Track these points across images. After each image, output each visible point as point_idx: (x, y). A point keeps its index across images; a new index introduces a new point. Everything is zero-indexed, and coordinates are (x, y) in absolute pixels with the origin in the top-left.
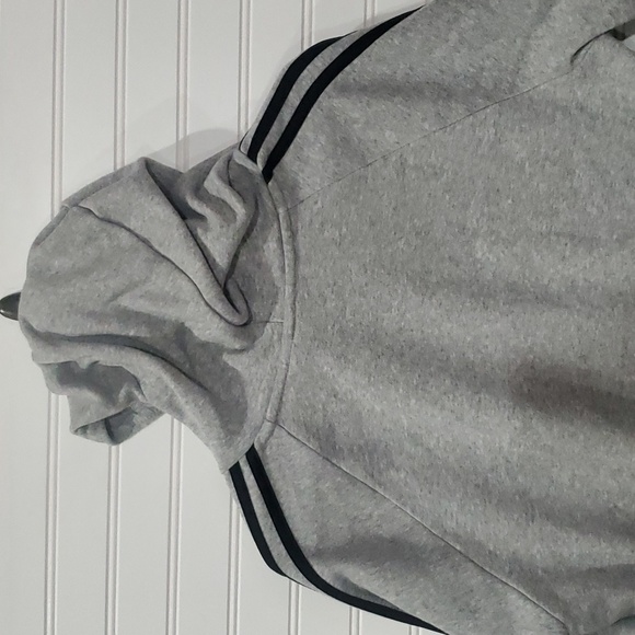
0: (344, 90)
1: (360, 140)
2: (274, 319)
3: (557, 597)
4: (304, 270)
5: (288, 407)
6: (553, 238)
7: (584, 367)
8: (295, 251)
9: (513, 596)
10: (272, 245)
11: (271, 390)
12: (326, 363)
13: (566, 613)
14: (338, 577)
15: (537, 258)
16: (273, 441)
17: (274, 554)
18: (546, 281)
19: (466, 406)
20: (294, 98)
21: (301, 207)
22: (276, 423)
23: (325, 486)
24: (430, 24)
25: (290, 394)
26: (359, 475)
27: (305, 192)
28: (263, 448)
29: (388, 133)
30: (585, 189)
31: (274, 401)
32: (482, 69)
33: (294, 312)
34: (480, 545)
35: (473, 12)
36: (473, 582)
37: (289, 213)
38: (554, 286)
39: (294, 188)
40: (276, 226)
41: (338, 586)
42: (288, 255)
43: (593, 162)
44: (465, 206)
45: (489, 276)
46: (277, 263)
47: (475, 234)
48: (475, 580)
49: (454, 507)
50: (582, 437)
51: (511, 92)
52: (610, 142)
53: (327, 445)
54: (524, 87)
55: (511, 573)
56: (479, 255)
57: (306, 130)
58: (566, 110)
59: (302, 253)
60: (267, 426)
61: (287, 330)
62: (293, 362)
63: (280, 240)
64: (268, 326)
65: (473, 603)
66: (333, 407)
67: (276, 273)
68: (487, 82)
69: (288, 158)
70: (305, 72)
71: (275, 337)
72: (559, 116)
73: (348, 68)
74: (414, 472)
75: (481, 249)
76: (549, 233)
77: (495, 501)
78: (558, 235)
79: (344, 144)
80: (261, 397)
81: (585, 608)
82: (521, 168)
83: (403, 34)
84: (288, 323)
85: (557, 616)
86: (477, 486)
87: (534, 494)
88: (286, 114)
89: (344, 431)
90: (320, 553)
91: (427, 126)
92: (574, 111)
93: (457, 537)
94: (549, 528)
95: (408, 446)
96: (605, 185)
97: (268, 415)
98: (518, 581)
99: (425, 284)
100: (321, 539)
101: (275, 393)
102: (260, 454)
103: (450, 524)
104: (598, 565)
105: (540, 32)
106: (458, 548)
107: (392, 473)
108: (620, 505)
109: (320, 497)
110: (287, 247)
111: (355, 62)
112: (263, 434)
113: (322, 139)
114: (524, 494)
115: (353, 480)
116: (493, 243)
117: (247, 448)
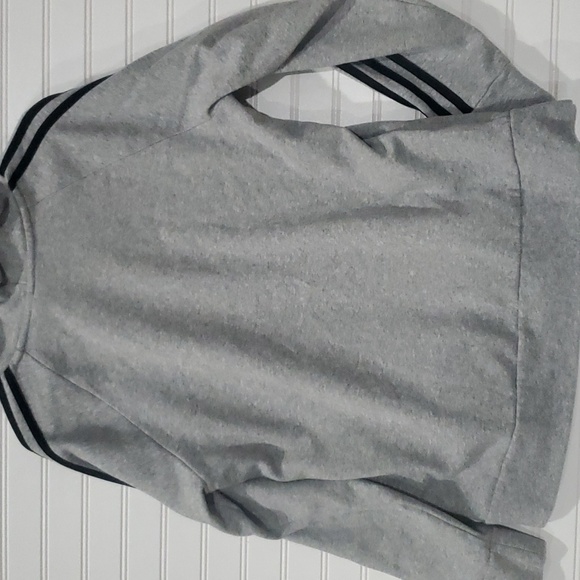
0: (64, 129)
1: (77, 161)
2: (22, 282)
3: (205, 465)
4: (40, 248)
5: (31, 341)
6: (211, 227)
7: (232, 313)
8: (34, 237)
9: (178, 465)
10: (16, 233)
11: (20, 329)
12: (57, 311)
13: (208, 475)
14: (66, 452)
15: (200, 241)
16: (22, 363)
17: (25, 437)
18: (207, 256)
19: (150, 340)
20: (30, 133)
21: (38, 207)
22: (24, 351)
23: (59, 393)
24: (117, 86)
25: (33, 332)
26: (83, 386)
27: (39, 196)
28: (16, 367)
29: (95, 157)
30: (231, 195)
31: (22, 337)
32: (159, 114)
33: (34, 276)
34: (162, 431)
35: (144, 79)
36: (154, 455)
37: (28, 210)
38: (212, 259)
39: (32, 193)
40: (19, 220)
41: (65, 458)
42: (29, 239)
43: (236, 177)
44: (152, 206)
45: (170, 252)
46: (21, 243)
47: (160, 224)
48: (156, 454)
49: (146, 406)
50: (224, 359)
51: (178, 130)
52: (244, 165)
53: (60, 366)
54: (186, 127)
55: (178, 449)
56: (163, 238)
57: (39, 155)
58: (213, 144)
59: (39, 237)
60: (17, 354)
61: (29, 289)
62: (34, 311)
63: (23, 230)
64: (17, 286)
65: (152, 469)
66: (64, 340)
67: (21, 251)
68: (162, 124)
69: (27, 174)
70: (36, 117)
71: (22, 294)
72: (208, 148)
73: (65, 115)
74: (121, 383)
75: (164, 235)
76: (208, 224)
77: (172, 402)
78: (213, 225)
79: (66, 165)
80: (14, 334)
81: (221, 471)
82: (189, 181)
83: (100, 93)
84: (30, 284)
85: (202, 476)
86: (162, 392)
87: (200, 397)
88: (25, 144)
89: (73, 356)
90: (54, 438)
91: (121, 153)
92: (218, 144)
93: (147, 426)
94: (205, 419)
95: (118, 366)
96: (244, 192)
97: (18, 346)
98: (183, 455)
99: (124, 258)
100: (57, 427)
101: (23, 332)
102: (13, 371)
103: (143, 418)
104: (237, 444)
105: (194, 91)
106: (146, 432)
107: (107, 384)
108: (255, 404)
109: (55, 400)
110: (27, 234)
111: (70, 110)
112: (15, 359)
113: (50, 162)
114: (192, 397)
115: (78, 389)
116: (172, 230)
117: (4, 368)
